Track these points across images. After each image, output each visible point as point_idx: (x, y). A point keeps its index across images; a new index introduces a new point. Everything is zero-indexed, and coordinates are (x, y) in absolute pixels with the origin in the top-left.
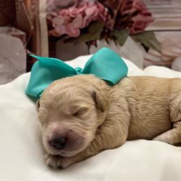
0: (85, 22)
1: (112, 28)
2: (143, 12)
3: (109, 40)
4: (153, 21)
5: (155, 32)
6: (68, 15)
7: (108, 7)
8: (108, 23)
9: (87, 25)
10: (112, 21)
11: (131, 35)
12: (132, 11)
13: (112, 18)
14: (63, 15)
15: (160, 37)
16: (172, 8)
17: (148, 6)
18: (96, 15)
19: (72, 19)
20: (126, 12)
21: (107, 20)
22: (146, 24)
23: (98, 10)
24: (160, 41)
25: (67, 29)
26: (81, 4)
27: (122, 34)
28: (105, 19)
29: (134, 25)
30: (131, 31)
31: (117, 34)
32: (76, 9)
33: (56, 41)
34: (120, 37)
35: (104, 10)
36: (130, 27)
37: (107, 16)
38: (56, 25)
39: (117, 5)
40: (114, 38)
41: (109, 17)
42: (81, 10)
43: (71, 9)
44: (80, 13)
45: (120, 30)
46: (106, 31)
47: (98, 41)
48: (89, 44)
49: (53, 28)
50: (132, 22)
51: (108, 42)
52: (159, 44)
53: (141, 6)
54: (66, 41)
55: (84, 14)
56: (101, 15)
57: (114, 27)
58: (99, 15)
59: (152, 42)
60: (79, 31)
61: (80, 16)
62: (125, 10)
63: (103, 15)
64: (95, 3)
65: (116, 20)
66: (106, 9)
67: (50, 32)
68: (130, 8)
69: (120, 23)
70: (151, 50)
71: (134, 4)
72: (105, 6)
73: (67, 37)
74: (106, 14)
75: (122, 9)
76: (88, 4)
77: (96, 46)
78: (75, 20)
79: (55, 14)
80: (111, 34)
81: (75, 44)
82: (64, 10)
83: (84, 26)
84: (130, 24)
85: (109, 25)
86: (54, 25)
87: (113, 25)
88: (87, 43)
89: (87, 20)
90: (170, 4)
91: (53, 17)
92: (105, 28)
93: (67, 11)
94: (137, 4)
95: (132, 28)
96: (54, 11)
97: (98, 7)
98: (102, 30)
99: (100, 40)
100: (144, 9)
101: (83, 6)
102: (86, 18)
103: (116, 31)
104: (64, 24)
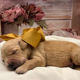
0: (16, 16)
1: (27, 19)
2: (40, 12)
3: (26, 24)
4: (44, 16)
5: (45, 21)
6: (9, 13)
7: (26, 10)
8: (26, 16)
9: (17, 17)
10: (28, 16)
11: (36, 21)
12: (36, 11)
13: (27, 14)
14: (6, 13)
15: (48, 22)
16: (53, 10)
17: (43, 9)
18: (20, 13)
19: (11, 14)
20: (33, 12)
21: (25, 15)
22: (42, 17)
23: (21, 11)
24: (47, 24)
25: (9, 19)
26: (14, 8)
27: (32, 21)
28: (24, 15)
29: (37, 17)
30: (36, 20)
31: (29, 21)
32: (12, 10)
33: (4, 24)
34: (31, 22)
35: (24, 11)
36: (35, 18)
37: (25, 14)
38: (4, 17)
39: (29, 9)
40: (29, 23)
41: (26, 14)
42: (14, 11)
43: (10, 10)
44: (14, 12)
45: (31, 20)
46: (25, 20)
47: (22, 24)
48: (18, 25)
49: (3, 18)
50: (36, 16)
51: (26, 25)
52: (47, 25)
53: (40, 9)
54: (8, 24)
55: (15, 13)
56: (23, 13)
57: (28, 18)
58: (22, 13)
59: (44, 25)
60: (13, 20)
61: (14, 13)
62: (33, 11)
63: (24, 13)
64: (20, 8)
65: (29, 15)
66: (25, 11)
67: (1, 20)
68: (35, 10)
69: (31, 16)
70: (44, 28)
71: (37, 8)
72: (24, 9)
73: (9, 22)
74: (25, 13)
75: (31, 11)
76: (17, 8)
77: (21, 26)
78: (12, 15)
79: (3, 12)
80: (27, 21)
81: (12, 25)
82: (7, 11)
83: (15, 18)
84: (35, 17)
85: (26, 17)
86: (3, 17)
87: (28, 17)
88: (17, 25)
89: (17, 15)
90: (52, 8)
91: (2, 14)
92: (24, 19)
93: (8, 11)
94: (38, 8)
95: (36, 19)
96: (2, 11)
97: (21, 9)
98: (23, 19)
99: (23, 23)
100: (41, 11)
101: (15, 9)
102: (16, 14)
103: (29, 20)
104: (7, 17)
